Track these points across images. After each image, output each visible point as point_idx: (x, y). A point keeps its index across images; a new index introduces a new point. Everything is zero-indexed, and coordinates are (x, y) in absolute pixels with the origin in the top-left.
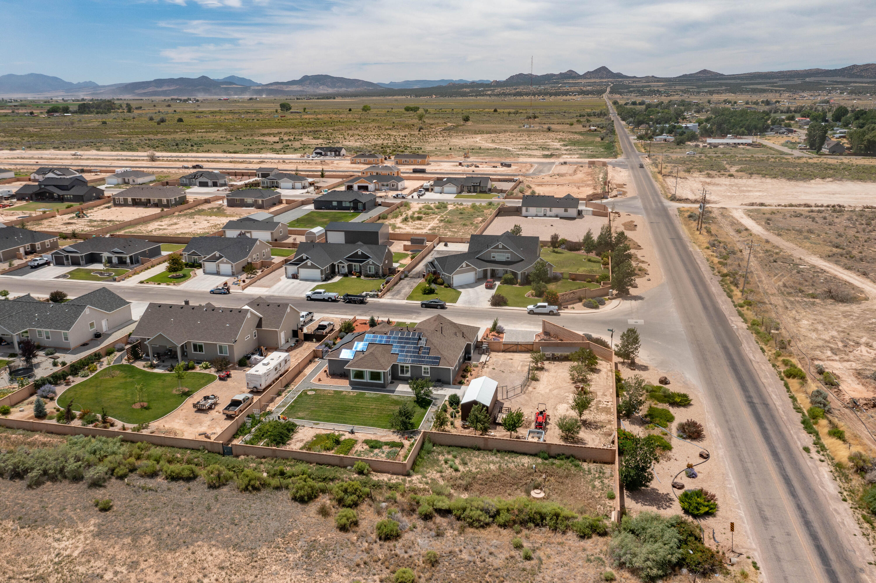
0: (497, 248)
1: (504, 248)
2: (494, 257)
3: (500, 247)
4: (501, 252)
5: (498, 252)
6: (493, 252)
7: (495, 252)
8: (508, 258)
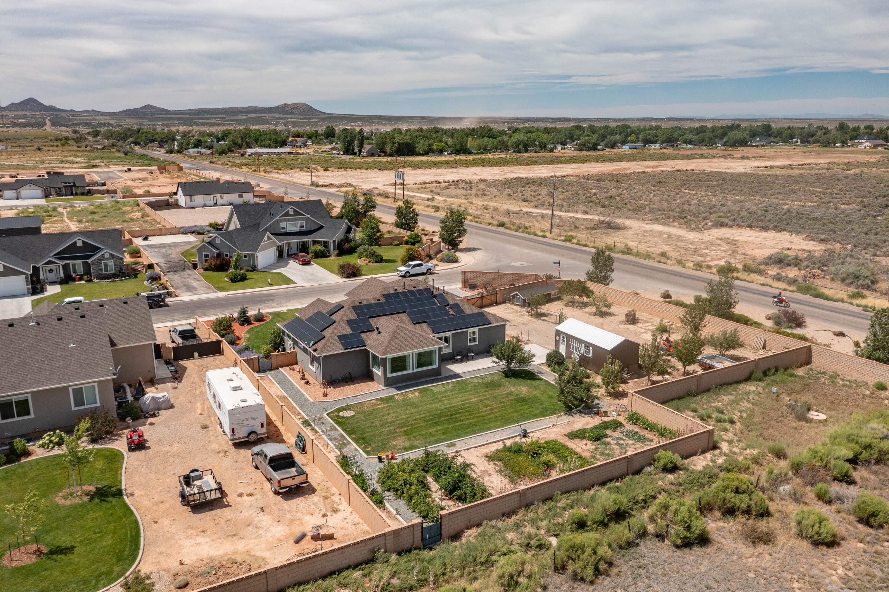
0: (287, 214)
1: (296, 213)
2: (283, 228)
3: (291, 212)
4: (292, 220)
5: (288, 220)
6: (282, 221)
7: (285, 221)
8: (302, 227)
